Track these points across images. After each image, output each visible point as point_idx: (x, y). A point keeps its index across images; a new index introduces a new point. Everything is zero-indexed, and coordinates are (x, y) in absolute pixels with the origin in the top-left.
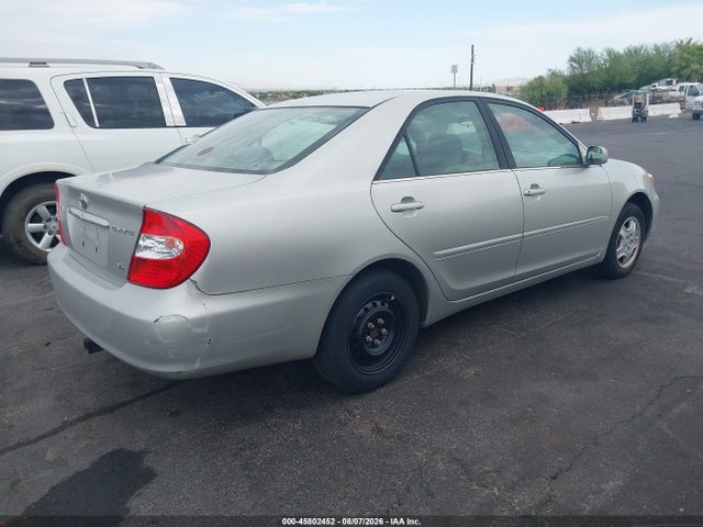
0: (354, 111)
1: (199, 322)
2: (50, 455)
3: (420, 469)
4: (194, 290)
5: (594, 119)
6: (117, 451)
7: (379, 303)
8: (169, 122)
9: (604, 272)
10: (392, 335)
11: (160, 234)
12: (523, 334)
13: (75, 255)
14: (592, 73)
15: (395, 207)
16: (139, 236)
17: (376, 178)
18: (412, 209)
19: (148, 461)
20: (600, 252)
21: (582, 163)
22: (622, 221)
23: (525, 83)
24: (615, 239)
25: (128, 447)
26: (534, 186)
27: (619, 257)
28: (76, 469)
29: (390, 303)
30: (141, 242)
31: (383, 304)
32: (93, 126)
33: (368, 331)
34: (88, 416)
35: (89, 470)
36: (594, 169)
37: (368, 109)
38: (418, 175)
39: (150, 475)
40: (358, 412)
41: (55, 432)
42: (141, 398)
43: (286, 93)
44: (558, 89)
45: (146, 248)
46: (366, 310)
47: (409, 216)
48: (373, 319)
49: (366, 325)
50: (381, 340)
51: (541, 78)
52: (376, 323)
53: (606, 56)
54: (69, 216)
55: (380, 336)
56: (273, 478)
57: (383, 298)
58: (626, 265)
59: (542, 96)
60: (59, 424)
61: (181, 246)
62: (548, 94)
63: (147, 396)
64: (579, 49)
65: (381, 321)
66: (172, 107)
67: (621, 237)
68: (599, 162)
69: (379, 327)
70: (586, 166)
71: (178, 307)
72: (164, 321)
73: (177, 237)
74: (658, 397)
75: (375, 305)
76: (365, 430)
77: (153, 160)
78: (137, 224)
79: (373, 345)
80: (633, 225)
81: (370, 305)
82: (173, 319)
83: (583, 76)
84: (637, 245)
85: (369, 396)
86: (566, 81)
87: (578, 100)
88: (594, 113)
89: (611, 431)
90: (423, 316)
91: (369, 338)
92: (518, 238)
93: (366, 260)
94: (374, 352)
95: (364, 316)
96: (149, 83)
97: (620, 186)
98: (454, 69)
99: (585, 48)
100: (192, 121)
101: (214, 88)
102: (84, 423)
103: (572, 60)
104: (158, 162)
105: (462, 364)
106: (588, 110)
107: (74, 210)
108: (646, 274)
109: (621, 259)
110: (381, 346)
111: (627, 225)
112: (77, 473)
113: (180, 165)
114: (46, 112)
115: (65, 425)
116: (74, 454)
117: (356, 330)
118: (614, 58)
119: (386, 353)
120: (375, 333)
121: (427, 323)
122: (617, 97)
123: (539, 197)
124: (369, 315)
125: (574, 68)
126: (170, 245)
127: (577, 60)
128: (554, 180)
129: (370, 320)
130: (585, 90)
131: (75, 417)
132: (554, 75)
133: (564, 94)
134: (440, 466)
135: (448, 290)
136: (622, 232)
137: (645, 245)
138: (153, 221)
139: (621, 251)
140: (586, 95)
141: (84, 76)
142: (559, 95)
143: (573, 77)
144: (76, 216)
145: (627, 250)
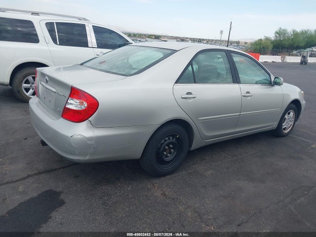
0: (170, 52)
1: (90, 139)
2: (21, 189)
3: (180, 214)
4: (90, 125)
5: (283, 61)
6: (49, 190)
7: (171, 138)
8: (90, 45)
9: (276, 133)
10: (175, 153)
11: (77, 99)
12: (235, 158)
13: (41, 102)
14: (285, 40)
15: (183, 96)
16: (68, 99)
17: (176, 83)
18: (190, 98)
19: (62, 197)
20: (275, 125)
21: (271, 84)
22: (287, 111)
23: (253, 41)
24: (282, 119)
25: (54, 189)
26: (248, 92)
27: (283, 127)
28: (31, 196)
29: (177, 139)
30: (69, 101)
31: (173, 139)
32: (56, 44)
33: (165, 150)
34: (39, 173)
35: (37, 197)
36: (276, 87)
37: (177, 51)
38: (195, 83)
39: (62, 203)
40: (156, 185)
41: (24, 179)
42: (63, 168)
43: (145, 35)
44: (268, 46)
45: (71, 104)
46: (165, 141)
47: (189, 101)
48: (168, 145)
49: (165, 147)
50: (170, 154)
51: (261, 40)
52: (169, 147)
53: (292, 33)
54: (40, 85)
55: (170, 153)
56: (115, 210)
57: (174, 136)
58: (286, 132)
59: (260, 48)
60: (26, 176)
61: (86, 105)
62: (263, 47)
63: (65, 167)
64: (280, 28)
65: (171, 146)
66: (92, 38)
67: (285, 119)
68: (279, 84)
69: (170, 148)
70: (273, 86)
71: (82, 131)
72: (75, 137)
73: (85, 101)
74: (291, 194)
75: (169, 139)
76: (158, 193)
77: (80, 63)
78: (68, 93)
79: (167, 156)
80: (292, 114)
81: (167, 139)
82: (79, 137)
83: (281, 41)
84: (292, 123)
85: (162, 179)
86: (272, 42)
87: (276, 51)
88: (283, 58)
89: (268, 207)
90: (190, 146)
91: (165, 153)
92: (238, 115)
93: (168, 118)
94: (167, 159)
95: (164, 143)
96: (83, 27)
97: (288, 95)
98: (222, 32)
99: (283, 28)
100: (100, 45)
101: (111, 32)
102: (37, 176)
103: (277, 33)
104: (82, 64)
105: (205, 169)
106: (280, 57)
107: (42, 83)
108: (295, 136)
109: (284, 129)
110: (170, 157)
111: (289, 114)
112: (31, 198)
113: (90, 67)
114: (36, 35)
115: (29, 176)
116: (31, 190)
117: (159, 149)
118: (296, 34)
119: (172, 160)
120: (168, 151)
121: (192, 148)
122: (295, 52)
123: (250, 98)
124: (166, 143)
125: (276, 37)
126: (82, 104)
127: (279, 33)
128: (257, 90)
129: (167, 145)
130: (281, 48)
131: (33, 173)
132: (267, 39)
133: (270, 48)
134: (189, 214)
135: (203, 135)
136: (286, 116)
137: (296, 123)
138: (75, 93)
139: (285, 125)
140: (281, 50)
141: (55, 21)
142: (268, 49)
143: (275, 41)
144: (43, 85)
145: (287, 125)
